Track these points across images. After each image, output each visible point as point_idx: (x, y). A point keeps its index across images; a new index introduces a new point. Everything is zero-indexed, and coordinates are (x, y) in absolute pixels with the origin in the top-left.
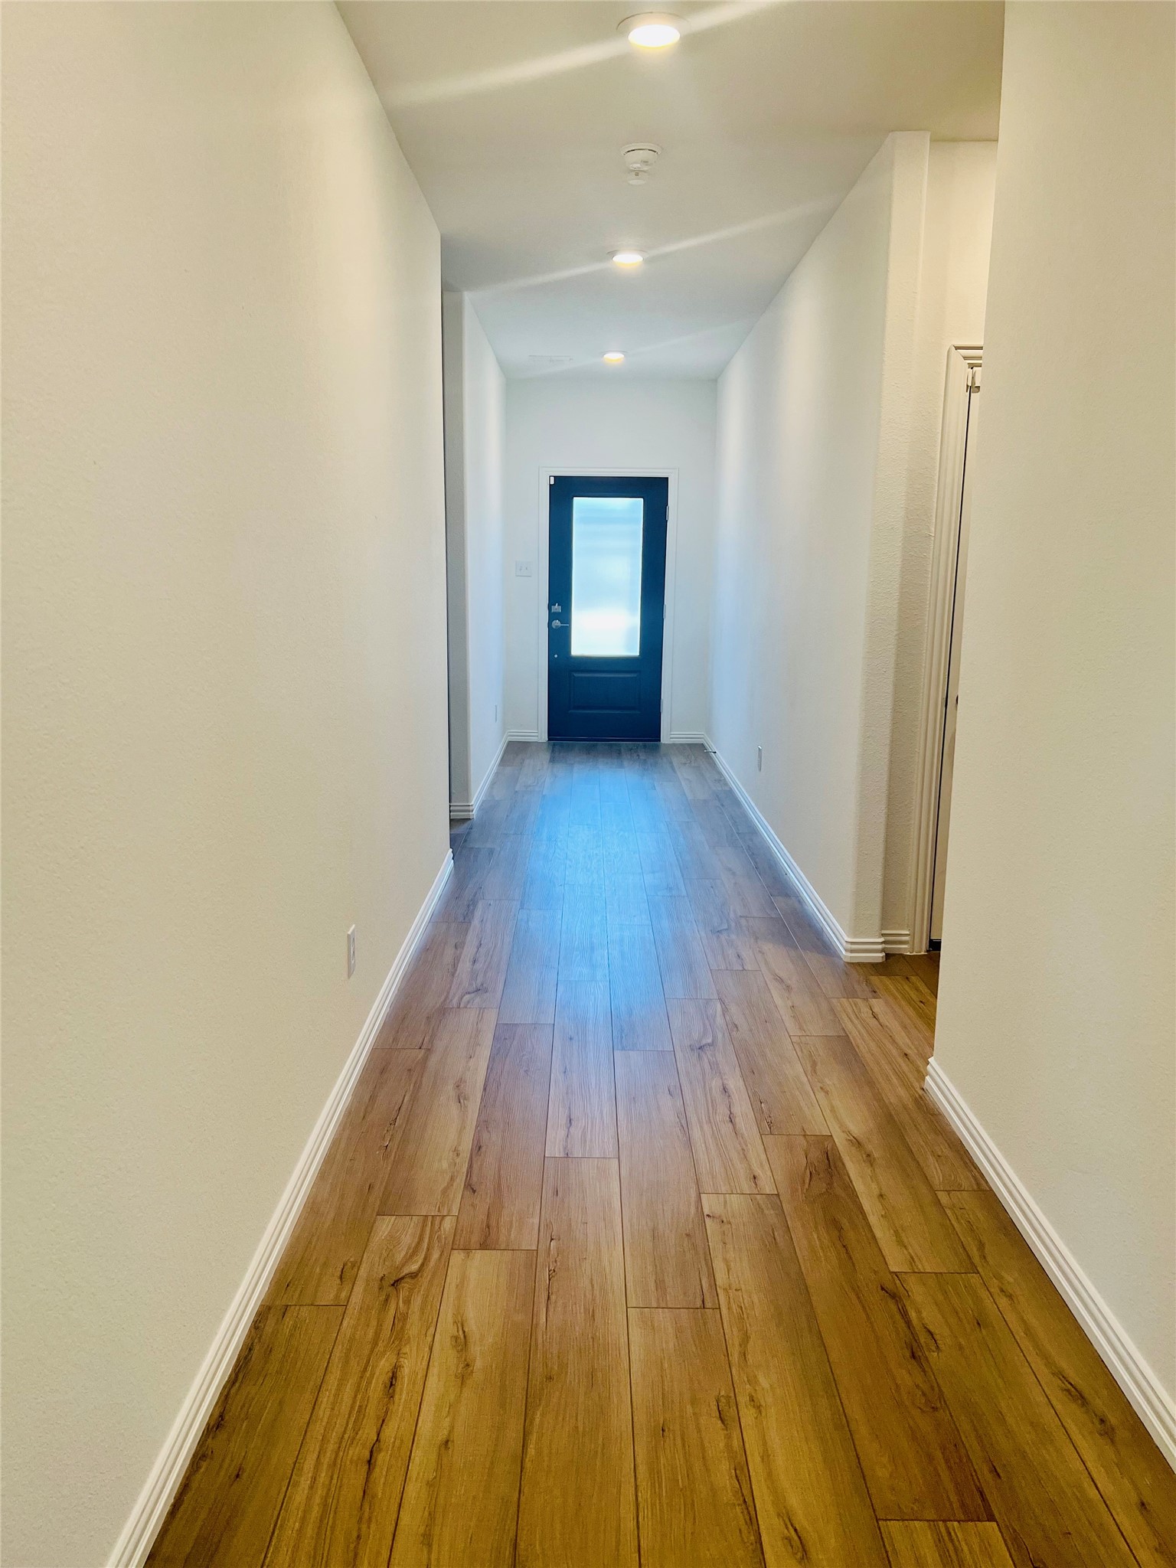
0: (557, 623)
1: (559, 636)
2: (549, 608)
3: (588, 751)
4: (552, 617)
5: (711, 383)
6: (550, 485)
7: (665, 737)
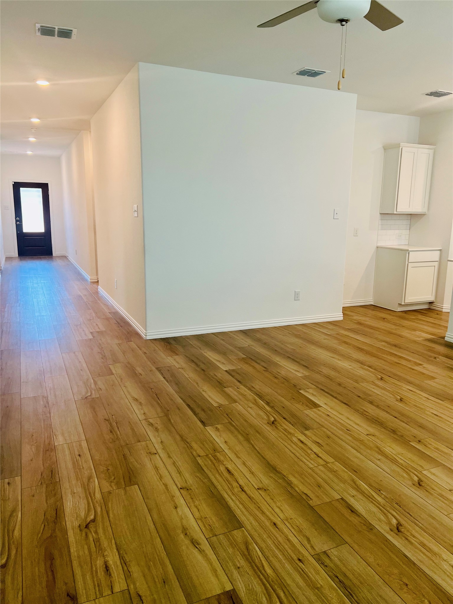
0: (18, 223)
1: (19, 227)
2: (16, 219)
3: (30, 259)
4: (16, 221)
5: (58, 159)
6: (13, 184)
7: (54, 254)
